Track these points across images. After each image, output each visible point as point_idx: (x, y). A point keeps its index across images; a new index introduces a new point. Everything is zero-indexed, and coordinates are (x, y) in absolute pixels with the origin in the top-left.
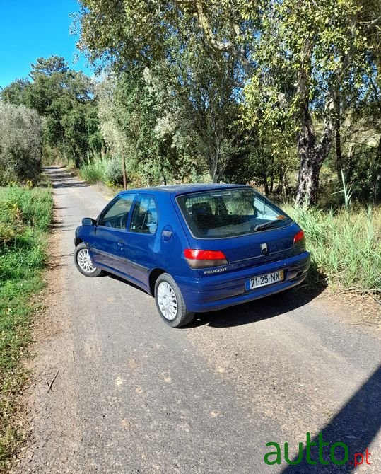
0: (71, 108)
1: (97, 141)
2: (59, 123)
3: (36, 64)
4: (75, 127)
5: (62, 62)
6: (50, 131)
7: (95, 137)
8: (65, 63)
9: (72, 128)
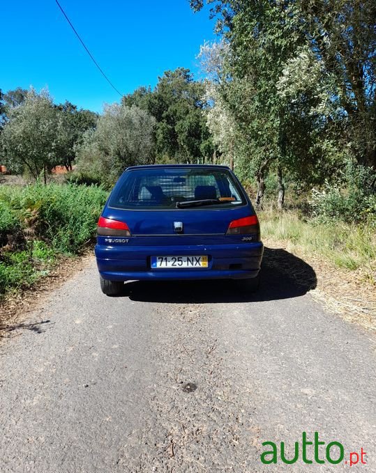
0: (187, 112)
1: (209, 147)
2: (173, 129)
3: (163, 76)
4: (189, 132)
5: (188, 74)
6: (164, 137)
7: (207, 143)
8: (191, 75)
9: (186, 133)
